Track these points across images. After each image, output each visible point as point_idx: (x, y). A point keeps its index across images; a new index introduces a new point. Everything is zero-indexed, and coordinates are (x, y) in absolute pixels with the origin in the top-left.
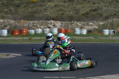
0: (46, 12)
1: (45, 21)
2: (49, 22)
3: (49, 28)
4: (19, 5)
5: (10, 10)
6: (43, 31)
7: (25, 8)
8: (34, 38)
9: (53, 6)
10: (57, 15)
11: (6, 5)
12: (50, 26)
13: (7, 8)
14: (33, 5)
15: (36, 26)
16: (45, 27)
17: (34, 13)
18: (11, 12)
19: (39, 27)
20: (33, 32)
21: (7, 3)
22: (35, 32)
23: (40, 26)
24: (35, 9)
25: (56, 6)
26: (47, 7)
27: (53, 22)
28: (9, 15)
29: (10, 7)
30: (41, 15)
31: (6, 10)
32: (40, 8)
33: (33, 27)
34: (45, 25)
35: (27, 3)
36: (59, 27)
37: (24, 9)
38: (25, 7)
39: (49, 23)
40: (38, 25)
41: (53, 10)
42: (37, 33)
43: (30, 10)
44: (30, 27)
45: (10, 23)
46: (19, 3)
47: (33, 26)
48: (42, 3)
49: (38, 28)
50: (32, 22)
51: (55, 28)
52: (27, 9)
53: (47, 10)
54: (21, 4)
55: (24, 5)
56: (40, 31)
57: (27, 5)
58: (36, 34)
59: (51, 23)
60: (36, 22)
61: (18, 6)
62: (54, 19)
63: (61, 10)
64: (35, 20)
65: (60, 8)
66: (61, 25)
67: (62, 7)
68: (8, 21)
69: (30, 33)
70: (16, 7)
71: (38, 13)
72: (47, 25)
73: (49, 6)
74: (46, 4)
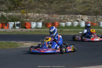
0: (75, 8)
1: (74, 15)
2: (78, 16)
3: (78, 21)
5: (45, 6)
6: (72, 24)
7: (58, 4)
8: (64, 30)
9: (82, 3)
10: (84, 10)
11: (41, 2)
12: (78, 19)
13: (42, 4)
14: (64, 2)
15: (67, 19)
16: (74, 20)
17: (65, 8)
18: (45, 7)
20: (63, 24)
22: (66, 24)
23: (70, 19)
24: (65, 5)
26: (76, 3)
27: (81, 16)
28: (44, 10)
29: (44, 3)
30: (71, 10)
31: (41, 6)
32: (70, 4)
33: (64, 20)
34: (74, 19)
36: (86, 20)
37: (57, 5)
38: (58, 3)
40: (68, 19)
41: (82, 6)
42: (67, 25)
43: (61, 6)
44: (61, 20)
45: (44, 16)
47: (64, 19)
49: (68, 21)
50: (63, 16)
51: (83, 22)
52: (59, 5)
53: (76, 6)
54: (54, 1)
55: (57, 2)
56: (69, 24)
57: (59, 1)
58: (66, 27)
59: (80, 17)
60: (67, 16)
61: (52, 2)
62: (82, 14)
63: (88, 6)
64: (65, 15)
65: (87, 4)
66: (88, 19)
67: (90, 3)
68: (42, 15)
69: (61, 25)
70: (50, 3)
71: (68, 8)
72: (76, 19)
73: (78, 2)
74: (76, 1)
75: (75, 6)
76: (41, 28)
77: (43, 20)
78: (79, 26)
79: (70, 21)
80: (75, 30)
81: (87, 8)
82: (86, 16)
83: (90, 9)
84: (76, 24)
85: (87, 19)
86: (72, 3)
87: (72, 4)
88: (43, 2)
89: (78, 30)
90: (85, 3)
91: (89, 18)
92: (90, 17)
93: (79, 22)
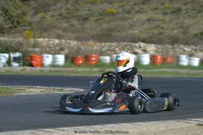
0: (132, 29)
1: (129, 43)
2: (137, 45)
3: (136, 53)
4: (88, 17)
5: (72, 25)
7: (97, 22)
9: (145, 21)
10: (150, 35)
11: (65, 17)
12: (137, 50)
13: (67, 22)
14: (111, 18)
15: (114, 50)
17: (112, 31)
18: (73, 29)
19: (118, 52)
20: (107, 59)
21: (68, 13)
22: (111, 60)
23: (120, 50)
25: (149, 20)
26: (134, 22)
27: (142, 44)
28: (69, 34)
29: (71, 20)
30: (124, 34)
31: (65, 25)
32: (121, 23)
33: (109, 52)
34: (129, 49)
35: (102, 15)
36: (152, 53)
37: (96, 24)
38: (98, 20)
39: (136, 47)
40: (117, 49)
41: (145, 26)
43: (105, 26)
44: (103, 52)
45: (70, 45)
46: (87, 15)
47: (108, 50)
48: (126, 15)
50: (108, 44)
51: (145, 55)
52: (101, 25)
53: (134, 26)
54: (91, 16)
55: (96, 18)
57: (100, 17)
58: (113, 64)
59: (140, 47)
60: (114, 44)
61: (86, 19)
62: (144, 41)
63: (157, 27)
64: (112, 42)
65: (156, 24)
66: (156, 49)
67: (161, 22)
68: (66, 42)
69: (103, 61)
70: (82, 20)
71: (119, 31)
72: (133, 50)
73: (138, 20)
74: (134, 17)
75: (132, 27)
76: (63, 66)
77: (66, 51)
78: (138, 63)
81: (156, 31)
82: (153, 45)
83: (161, 34)
85: (154, 50)
86: (126, 20)
87: (127, 23)
90: (151, 22)
91: (158, 48)
92: (160, 46)
93: (138, 55)
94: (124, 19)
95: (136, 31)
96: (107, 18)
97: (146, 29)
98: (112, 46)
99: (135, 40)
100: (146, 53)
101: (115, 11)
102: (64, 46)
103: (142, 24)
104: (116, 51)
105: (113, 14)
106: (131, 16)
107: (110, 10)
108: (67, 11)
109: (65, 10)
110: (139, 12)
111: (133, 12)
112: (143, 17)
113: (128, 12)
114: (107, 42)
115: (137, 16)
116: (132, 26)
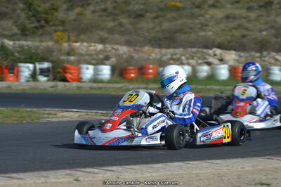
0: (204, 31)
1: (200, 50)
2: (211, 52)
3: (209, 64)
4: (141, 13)
5: (121, 25)
6: (195, 71)
7: (156, 20)
9: (222, 18)
10: (229, 38)
11: (111, 14)
12: (211, 60)
13: (114, 20)
14: (174, 15)
15: (179, 59)
16: (200, 61)
18: (122, 29)
19: (184, 62)
21: (115, 8)
23: (187, 59)
24: (178, 22)
25: (228, 17)
26: (207, 20)
27: (218, 51)
28: (117, 37)
29: (119, 17)
30: (193, 36)
31: (111, 24)
32: (189, 21)
33: (172, 62)
34: (199, 58)
35: (161, 10)
36: (232, 63)
37: (154, 22)
38: (157, 17)
39: (209, 55)
40: (183, 58)
41: (222, 26)
43: (166, 25)
45: (118, 52)
46: (141, 10)
47: (172, 59)
48: (196, 10)
49: (183, 64)
50: (169, 51)
51: (222, 66)
52: (160, 24)
53: (207, 25)
54: (147, 11)
55: (154, 15)
57: (160, 13)
59: (215, 55)
60: (179, 51)
61: (140, 16)
62: (220, 47)
63: (239, 27)
64: (176, 48)
65: (237, 22)
66: (237, 58)
67: (244, 20)
68: (113, 48)
70: (135, 18)
71: (185, 33)
72: (205, 58)
73: (212, 17)
74: (206, 13)
75: (205, 28)
76: (109, 82)
77: (113, 60)
78: (212, 78)
79: (188, 64)
80: (200, 87)
81: (237, 33)
82: (233, 52)
83: (244, 36)
84: (204, 70)
85: (234, 60)
86: (196, 18)
87: (197, 21)
88: (117, 15)
89: (208, 87)
90: (231, 20)
91: (240, 56)
92: (242, 54)
93: (213, 66)
94: (193, 16)
95: (210, 33)
96: (170, 15)
97: (223, 30)
98: (176, 54)
99: (208, 45)
100: (223, 64)
101: (180, 5)
102: (109, 54)
103: (218, 22)
104: (182, 60)
105: (177, 9)
106: (203, 12)
107: (173, 3)
108: (115, 5)
109: (111, 3)
110: (213, 6)
111: (206, 6)
112: (219, 13)
113: (199, 7)
114: (169, 48)
115: (212, 12)
116: (204, 26)
